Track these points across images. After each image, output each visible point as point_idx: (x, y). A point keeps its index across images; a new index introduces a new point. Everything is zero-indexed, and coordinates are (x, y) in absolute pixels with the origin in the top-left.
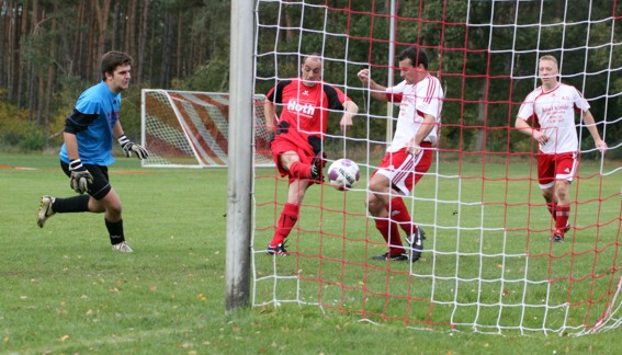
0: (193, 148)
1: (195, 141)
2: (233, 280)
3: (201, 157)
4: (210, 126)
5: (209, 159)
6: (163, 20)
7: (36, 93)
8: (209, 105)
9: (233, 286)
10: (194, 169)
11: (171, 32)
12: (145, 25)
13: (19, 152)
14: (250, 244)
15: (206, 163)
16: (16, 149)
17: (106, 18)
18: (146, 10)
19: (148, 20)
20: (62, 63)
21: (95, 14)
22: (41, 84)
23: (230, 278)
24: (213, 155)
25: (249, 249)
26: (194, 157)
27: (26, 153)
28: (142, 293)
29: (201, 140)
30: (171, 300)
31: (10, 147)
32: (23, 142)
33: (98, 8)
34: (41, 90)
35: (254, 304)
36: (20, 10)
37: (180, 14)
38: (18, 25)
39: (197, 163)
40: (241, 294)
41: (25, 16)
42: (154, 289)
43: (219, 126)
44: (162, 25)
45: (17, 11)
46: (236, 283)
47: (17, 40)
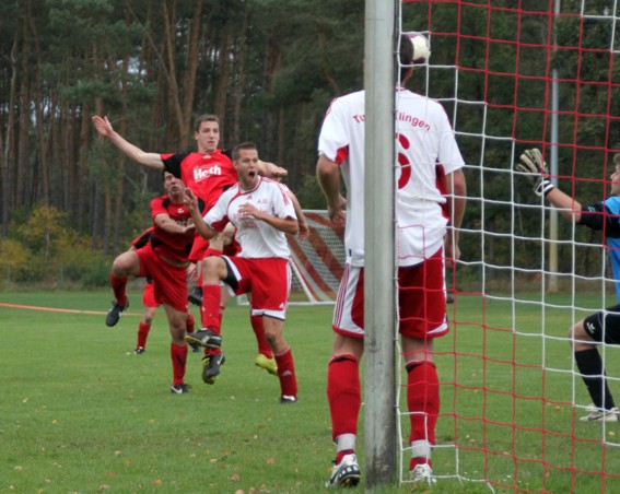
0: (302, 281)
1: (304, 272)
2: (375, 450)
3: (312, 292)
4: (323, 251)
5: (321, 294)
6: (259, 121)
7: (102, 215)
8: (321, 226)
9: (375, 457)
10: (304, 307)
11: (270, 136)
12: (237, 127)
13: (82, 290)
14: (395, 403)
15: (318, 299)
16: (78, 285)
17: (188, 120)
18: (237, 108)
19: (240, 121)
20: (134, 178)
21: (175, 114)
22: (108, 204)
23: (372, 448)
24: (326, 289)
25: (394, 410)
26: (303, 292)
27: (90, 290)
28: (256, 468)
29: (311, 270)
30: (295, 476)
31: (70, 283)
32: (87, 277)
33: (178, 107)
34: (108, 212)
35: (401, 481)
36: (78, 110)
37: (282, 113)
38: (77, 131)
39: (307, 300)
40: (385, 468)
41: (84, 119)
42: (271, 461)
43: (334, 252)
44: (257, 126)
45: (74, 113)
46: (379, 454)
47: (76, 149)
